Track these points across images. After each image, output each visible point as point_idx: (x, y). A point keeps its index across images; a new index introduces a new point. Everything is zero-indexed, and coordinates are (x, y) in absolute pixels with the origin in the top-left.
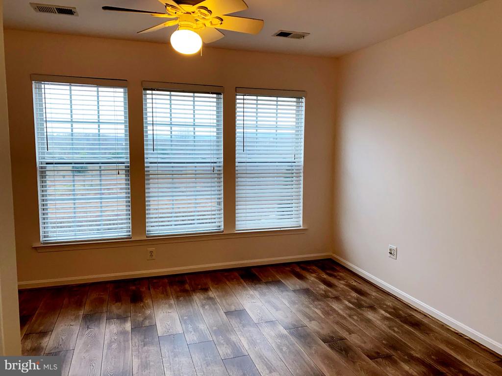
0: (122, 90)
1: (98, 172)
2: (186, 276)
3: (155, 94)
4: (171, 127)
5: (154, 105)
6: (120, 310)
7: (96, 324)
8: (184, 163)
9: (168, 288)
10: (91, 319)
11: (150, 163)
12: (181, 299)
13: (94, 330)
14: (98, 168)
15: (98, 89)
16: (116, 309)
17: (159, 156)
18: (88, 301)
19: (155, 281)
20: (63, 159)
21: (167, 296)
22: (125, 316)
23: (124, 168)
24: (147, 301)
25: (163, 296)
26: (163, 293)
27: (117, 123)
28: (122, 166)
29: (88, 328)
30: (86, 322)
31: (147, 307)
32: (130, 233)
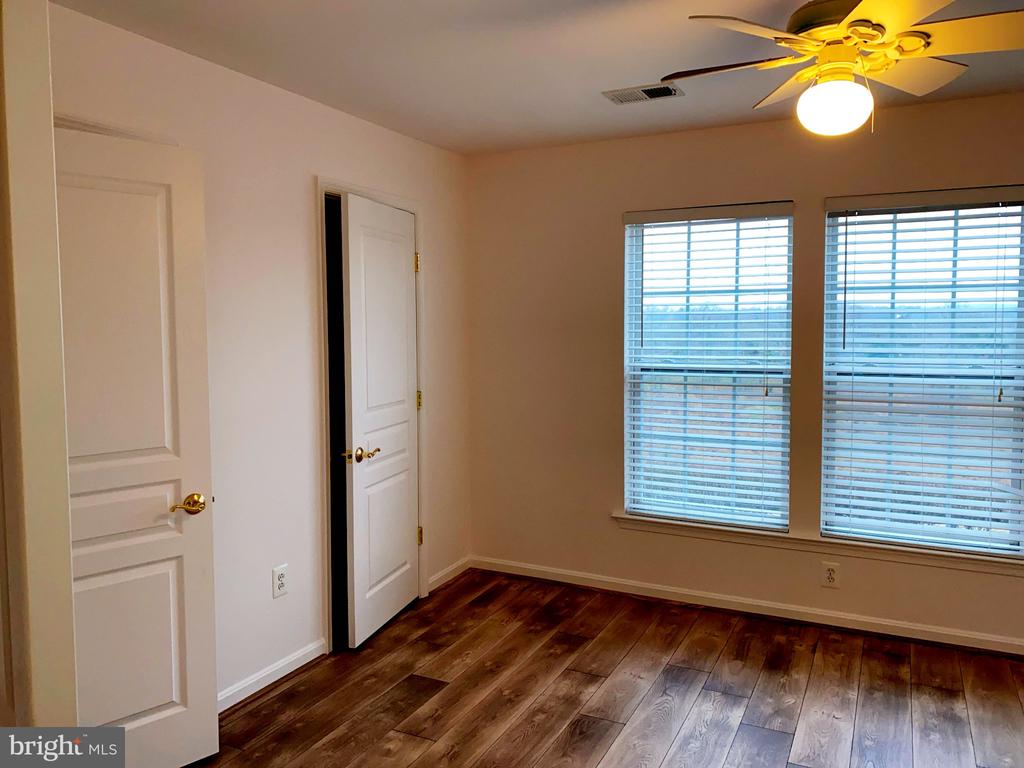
0: (785, 222)
1: (730, 390)
2: (912, 646)
3: (853, 224)
4: (893, 295)
5: (850, 248)
6: (735, 679)
7: (682, 689)
8: (948, 376)
9: (857, 663)
10: (676, 677)
11: (839, 374)
12: (878, 695)
13: (673, 700)
14: (730, 382)
15: (738, 225)
16: (729, 672)
17: (857, 359)
18: (686, 642)
19: (832, 637)
20: (670, 362)
21: (846, 679)
22: (740, 693)
23: (781, 383)
24: (796, 676)
25: (837, 674)
26: (840, 668)
27: (769, 290)
28: (778, 379)
29: (664, 692)
30: (666, 679)
31: (791, 688)
32: (787, 522)
